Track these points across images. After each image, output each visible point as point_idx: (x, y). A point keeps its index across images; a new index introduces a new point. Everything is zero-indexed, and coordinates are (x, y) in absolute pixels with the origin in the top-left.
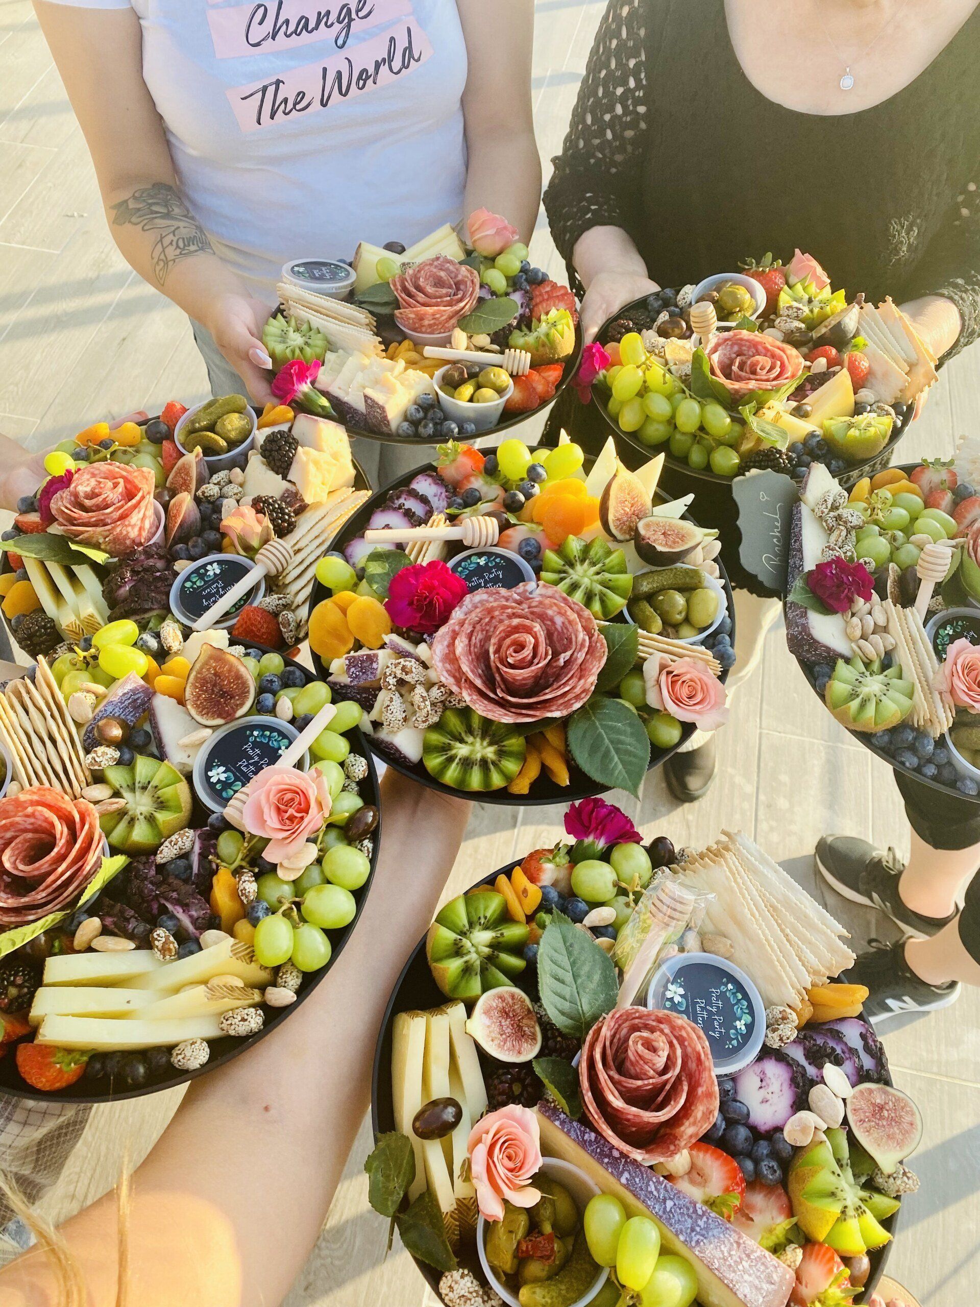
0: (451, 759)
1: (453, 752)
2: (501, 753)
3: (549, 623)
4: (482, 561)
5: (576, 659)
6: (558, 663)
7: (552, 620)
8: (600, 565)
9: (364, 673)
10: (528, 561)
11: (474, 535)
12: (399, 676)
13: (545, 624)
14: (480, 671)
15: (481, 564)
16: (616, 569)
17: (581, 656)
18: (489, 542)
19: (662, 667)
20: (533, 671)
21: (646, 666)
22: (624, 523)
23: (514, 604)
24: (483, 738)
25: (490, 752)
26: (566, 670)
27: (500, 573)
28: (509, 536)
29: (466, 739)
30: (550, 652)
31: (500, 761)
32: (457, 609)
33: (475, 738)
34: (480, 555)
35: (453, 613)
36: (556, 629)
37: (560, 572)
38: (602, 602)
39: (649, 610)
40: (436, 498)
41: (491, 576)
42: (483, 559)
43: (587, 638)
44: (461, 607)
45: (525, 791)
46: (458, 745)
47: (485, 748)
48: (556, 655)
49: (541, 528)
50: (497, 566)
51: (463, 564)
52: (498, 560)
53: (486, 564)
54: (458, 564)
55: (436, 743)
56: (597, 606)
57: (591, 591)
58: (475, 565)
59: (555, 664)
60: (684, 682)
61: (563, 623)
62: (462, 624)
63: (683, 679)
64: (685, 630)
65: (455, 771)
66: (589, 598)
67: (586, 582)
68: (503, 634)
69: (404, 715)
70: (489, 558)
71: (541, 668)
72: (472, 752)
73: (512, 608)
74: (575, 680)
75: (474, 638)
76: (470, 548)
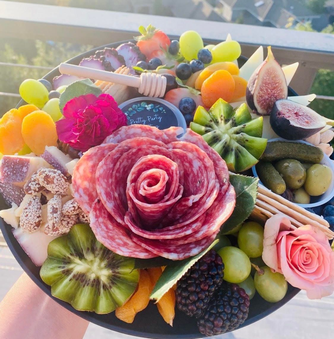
0: (67, 272)
1: (71, 266)
2: (115, 279)
3: (187, 164)
4: (149, 107)
5: (204, 203)
6: (187, 203)
7: (190, 163)
8: (242, 126)
9: (14, 174)
10: (184, 114)
11: (145, 87)
12: (42, 184)
13: (183, 165)
14: (116, 195)
15: (148, 109)
16: (253, 132)
17: (210, 202)
18: (157, 95)
19: (283, 228)
20: (160, 207)
21: (268, 223)
22: (265, 100)
23: (161, 142)
24: (102, 259)
25: (104, 274)
26: (193, 211)
27: (160, 118)
28: (174, 94)
29: (86, 256)
30: (182, 191)
31: (111, 287)
32: (111, 136)
33: (95, 257)
34: (148, 102)
35: (108, 138)
36: (192, 171)
37: (206, 126)
38: (237, 157)
39: (275, 173)
40: (131, 61)
41: (152, 119)
42: (150, 105)
43: (218, 185)
44: (115, 135)
45: (129, 320)
46: (77, 260)
47: (101, 269)
48: (187, 194)
49: (199, 93)
50: (159, 113)
51: (134, 106)
52: (161, 109)
53: (152, 110)
54: (130, 105)
55: (58, 254)
56: (232, 159)
57: (229, 146)
58: (143, 109)
59: (184, 203)
60: (303, 248)
61: (200, 168)
62: (111, 148)
63: (304, 246)
64: (302, 196)
65: (66, 286)
66: (226, 151)
67: (225, 138)
68: (144, 166)
69: (37, 220)
70: (155, 106)
71: (170, 205)
72: (89, 270)
73: (159, 145)
74: (199, 224)
75: (118, 163)
76: (142, 95)
